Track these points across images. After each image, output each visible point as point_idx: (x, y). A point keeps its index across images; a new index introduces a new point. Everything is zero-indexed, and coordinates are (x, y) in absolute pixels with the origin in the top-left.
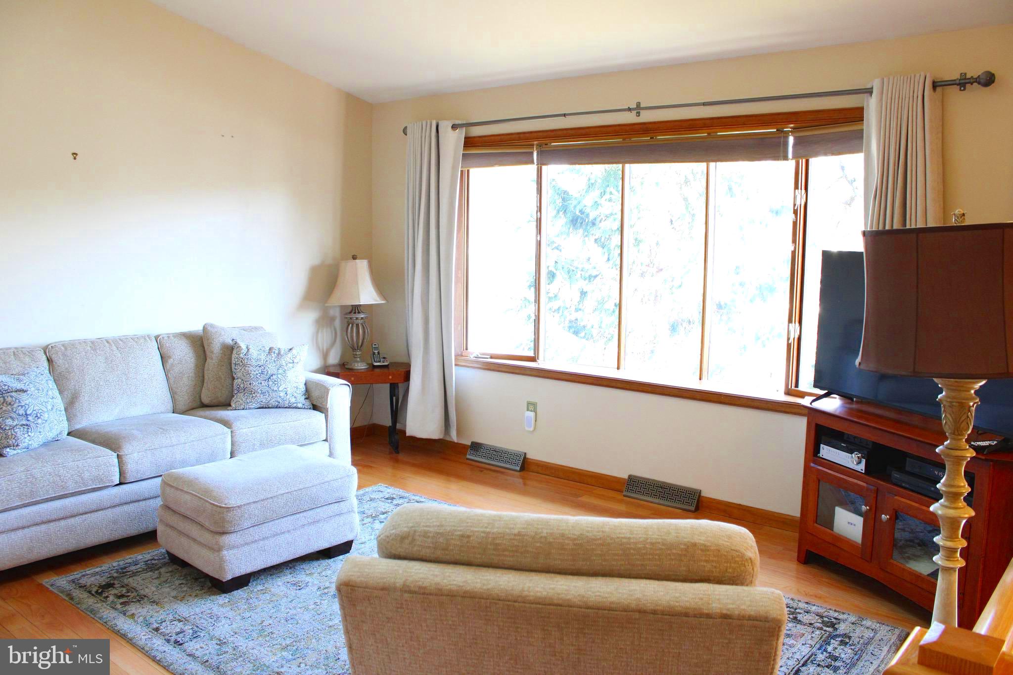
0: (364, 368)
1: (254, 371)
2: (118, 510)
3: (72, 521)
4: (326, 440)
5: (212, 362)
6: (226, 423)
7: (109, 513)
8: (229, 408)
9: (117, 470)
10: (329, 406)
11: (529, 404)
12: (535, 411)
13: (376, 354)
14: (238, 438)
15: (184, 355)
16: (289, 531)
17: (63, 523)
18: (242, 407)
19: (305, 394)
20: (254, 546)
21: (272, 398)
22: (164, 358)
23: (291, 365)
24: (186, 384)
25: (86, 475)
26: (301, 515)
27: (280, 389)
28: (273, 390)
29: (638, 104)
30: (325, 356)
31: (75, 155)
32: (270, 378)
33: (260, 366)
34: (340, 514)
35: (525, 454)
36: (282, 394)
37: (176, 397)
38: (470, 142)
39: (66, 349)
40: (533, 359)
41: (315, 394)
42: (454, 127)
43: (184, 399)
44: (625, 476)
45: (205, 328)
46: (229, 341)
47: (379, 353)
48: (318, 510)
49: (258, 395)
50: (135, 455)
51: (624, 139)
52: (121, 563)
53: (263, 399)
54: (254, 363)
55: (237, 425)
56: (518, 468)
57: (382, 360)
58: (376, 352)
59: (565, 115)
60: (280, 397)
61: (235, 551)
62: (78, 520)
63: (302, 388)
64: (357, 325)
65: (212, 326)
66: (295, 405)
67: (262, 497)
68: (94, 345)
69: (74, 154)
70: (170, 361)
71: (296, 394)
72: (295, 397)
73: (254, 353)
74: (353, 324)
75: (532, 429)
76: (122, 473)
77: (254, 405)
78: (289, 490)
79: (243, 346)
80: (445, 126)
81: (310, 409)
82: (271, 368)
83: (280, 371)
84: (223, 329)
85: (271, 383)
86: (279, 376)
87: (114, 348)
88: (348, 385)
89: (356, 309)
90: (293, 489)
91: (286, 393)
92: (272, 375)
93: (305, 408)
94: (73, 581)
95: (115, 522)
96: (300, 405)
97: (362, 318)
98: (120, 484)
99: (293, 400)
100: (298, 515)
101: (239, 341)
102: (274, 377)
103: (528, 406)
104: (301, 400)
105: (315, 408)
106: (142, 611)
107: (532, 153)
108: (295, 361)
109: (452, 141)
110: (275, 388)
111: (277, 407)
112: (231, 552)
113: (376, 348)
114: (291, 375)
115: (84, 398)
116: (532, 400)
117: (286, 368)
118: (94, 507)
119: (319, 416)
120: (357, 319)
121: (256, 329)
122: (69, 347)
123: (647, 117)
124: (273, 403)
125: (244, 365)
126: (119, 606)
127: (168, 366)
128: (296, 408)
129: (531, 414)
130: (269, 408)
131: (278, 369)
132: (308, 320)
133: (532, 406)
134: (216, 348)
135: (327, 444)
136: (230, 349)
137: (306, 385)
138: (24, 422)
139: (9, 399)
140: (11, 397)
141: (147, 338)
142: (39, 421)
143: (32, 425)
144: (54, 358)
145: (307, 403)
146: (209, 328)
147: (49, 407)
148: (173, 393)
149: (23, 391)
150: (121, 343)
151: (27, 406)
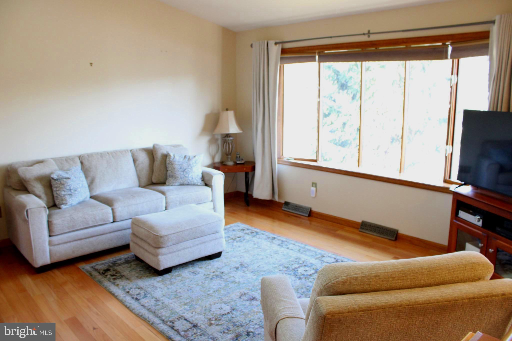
0: (232, 164)
1: (177, 167)
2: (112, 234)
3: (91, 239)
4: (212, 201)
5: (157, 163)
6: (163, 193)
7: (108, 236)
8: (165, 185)
9: (112, 215)
10: (213, 184)
11: (313, 183)
12: (316, 187)
14: (169, 200)
15: (144, 159)
16: (191, 247)
17: (87, 240)
18: (171, 185)
19: (201, 179)
20: (174, 254)
21: (186, 180)
22: (135, 161)
23: (195, 164)
24: (145, 173)
25: (97, 218)
26: (197, 239)
27: (189, 176)
28: (186, 177)
29: (369, 32)
30: (213, 158)
31: (91, 64)
32: (184, 171)
33: (180, 165)
34: (216, 239)
35: (311, 208)
36: (190, 179)
37: (141, 179)
38: (284, 51)
40: (315, 161)
41: (206, 178)
42: (276, 44)
43: (144, 181)
44: (360, 221)
45: (154, 146)
46: (165, 152)
47: (239, 157)
48: (205, 237)
49: (179, 179)
50: (120, 208)
51: (362, 49)
52: (114, 259)
53: (181, 181)
54: (177, 163)
55: (168, 194)
56: (307, 215)
57: (241, 160)
59: (331, 37)
60: (189, 180)
61: (165, 256)
62: (94, 238)
63: (200, 175)
64: (229, 143)
65: (157, 145)
67: (177, 231)
68: (102, 155)
70: (137, 162)
71: (197, 179)
73: (177, 158)
74: (226, 143)
75: (314, 196)
76: (114, 217)
77: (177, 184)
78: (191, 228)
79: (172, 155)
80: (271, 43)
81: (204, 186)
82: (185, 166)
83: (189, 167)
84: (162, 146)
85: (185, 173)
86: (189, 170)
87: (111, 156)
88: (223, 174)
89: (228, 135)
90: (192, 227)
91: (192, 178)
92: (185, 169)
93: (201, 185)
94: (92, 267)
95: (111, 240)
96: (199, 184)
97: (231, 140)
98: (114, 222)
99: (196, 181)
100: (195, 240)
101: (170, 153)
102: (187, 170)
103: (312, 185)
104: (199, 181)
105: (206, 185)
106: (122, 283)
107: (315, 57)
108: (197, 162)
109: (275, 51)
110: (187, 176)
111: (188, 185)
112: (163, 257)
113: (238, 154)
114: (194, 169)
115: (97, 180)
116: (315, 182)
117: (192, 166)
118: (101, 233)
119: (208, 189)
120: (228, 140)
121: (179, 146)
122: (90, 156)
123: (373, 38)
124: (186, 183)
125: (172, 164)
126: (112, 280)
127: (136, 164)
128: (197, 185)
129: (314, 189)
130: (184, 185)
131: (189, 166)
132: (205, 140)
133: (314, 185)
134: (159, 156)
135: (212, 203)
136: (166, 156)
137: (202, 174)
138: (69, 193)
139: (62, 182)
140: (64, 181)
141: (127, 151)
142: (76, 192)
143: (73, 194)
144: (84, 162)
145: (203, 183)
146: (155, 146)
147: (81, 186)
148: (139, 177)
149: (69, 178)
150: (114, 154)
151: (70, 185)
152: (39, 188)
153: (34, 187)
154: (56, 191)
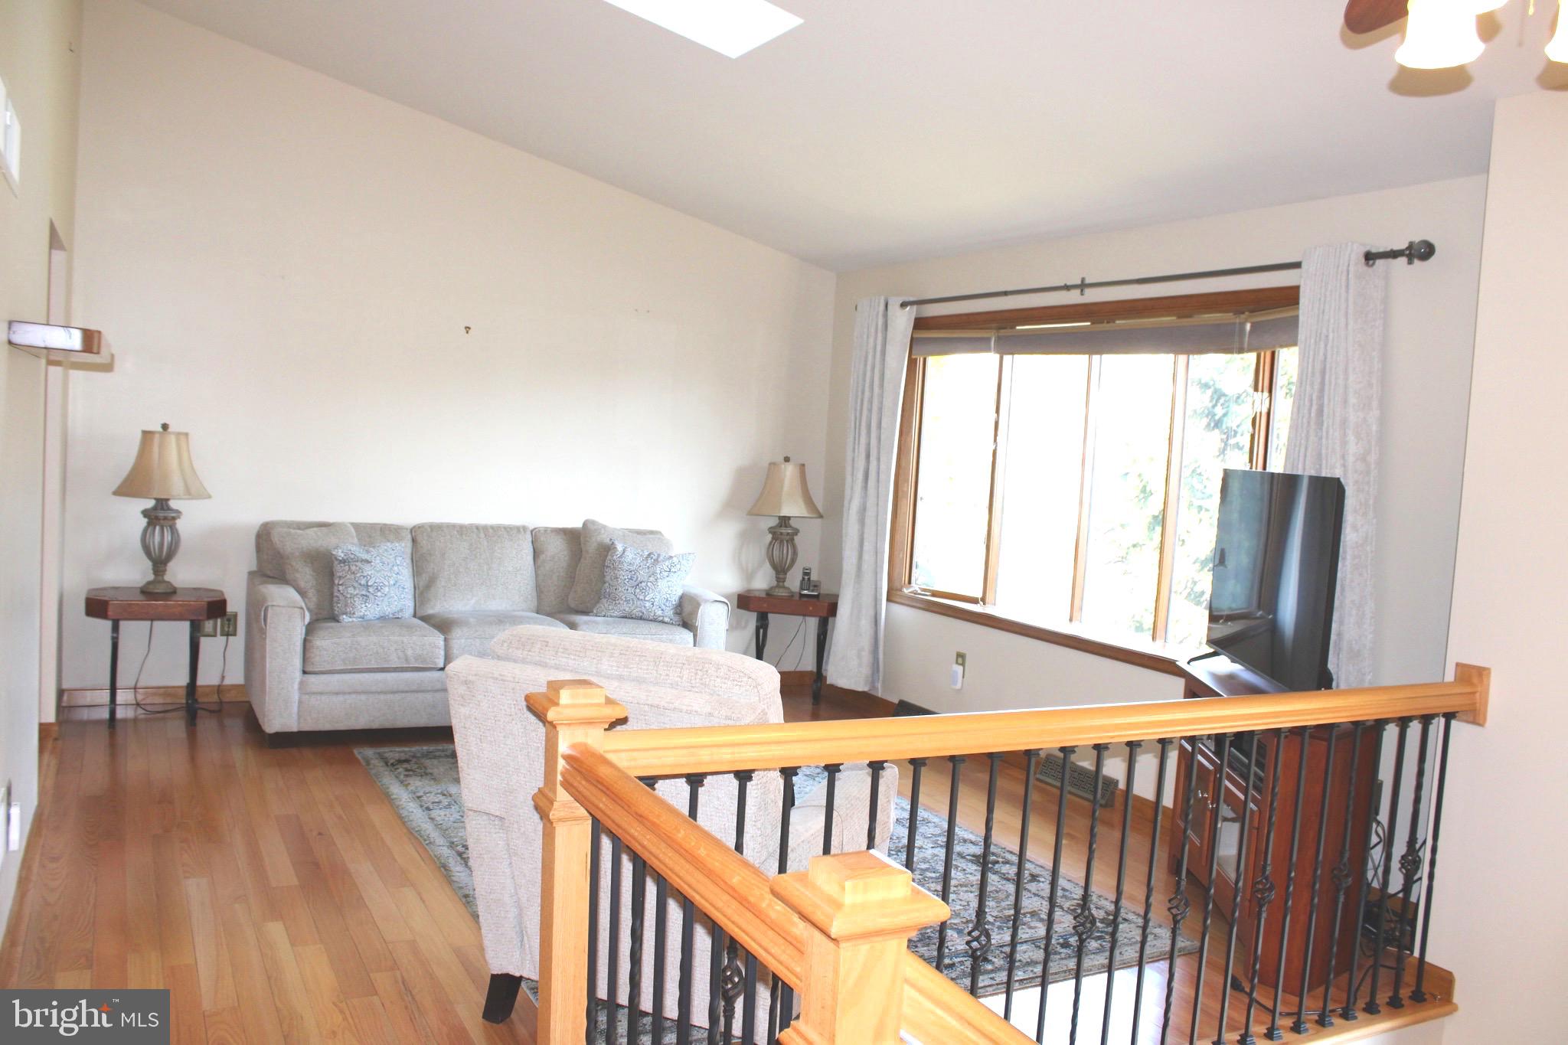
0: (783, 594)
1: (623, 575)
3: (391, 697)
5: (585, 564)
7: (429, 696)
8: (589, 614)
9: (442, 653)
10: (698, 623)
11: (958, 655)
12: (963, 664)
13: (806, 580)
15: (556, 549)
17: (383, 698)
18: (602, 614)
19: (676, 608)
21: (637, 607)
22: (536, 554)
23: (666, 574)
24: (555, 582)
25: (409, 652)
27: (646, 599)
28: (638, 599)
29: (1083, 280)
31: (468, 328)
32: (638, 585)
33: (631, 571)
36: (648, 604)
37: (543, 596)
38: (920, 324)
39: (432, 530)
40: (974, 601)
41: (687, 609)
42: (904, 305)
43: (550, 599)
45: (585, 524)
46: (607, 541)
47: (809, 579)
49: (621, 602)
50: (463, 641)
53: (626, 608)
54: (626, 567)
57: (811, 588)
58: (806, 577)
60: (645, 607)
62: (398, 697)
63: (674, 599)
64: (782, 542)
65: (593, 522)
66: (661, 618)
68: (462, 530)
69: (466, 328)
70: (542, 557)
71: (664, 607)
72: (662, 610)
73: (630, 556)
75: (956, 686)
76: (447, 657)
77: (616, 613)
79: (620, 548)
80: (894, 304)
81: (679, 625)
82: (642, 574)
83: (651, 579)
84: (604, 527)
85: (638, 590)
86: (649, 584)
87: (482, 535)
88: (727, 604)
89: (784, 521)
91: (653, 604)
92: (641, 583)
93: (672, 623)
94: (379, 753)
96: (666, 620)
98: (445, 668)
99: (659, 613)
101: (616, 542)
102: (643, 584)
103: (957, 658)
104: (669, 613)
105: (684, 624)
106: (416, 783)
107: (989, 340)
108: (673, 570)
109: (902, 322)
110: (641, 597)
111: (641, 618)
113: (807, 573)
114: (662, 584)
115: (441, 583)
116: (961, 651)
117: (659, 576)
118: (414, 687)
119: (687, 635)
121: (652, 532)
122: (436, 528)
123: (1093, 296)
124: (636, 612)
125: (616, 569)
126: (402, 777)
127: (539, 562)
128: (663, 622)
129: (958, 669)
130: (632, 618)
131: (650, 577)
133: (960, 658)
134: (591, 547)
136: (607, 549)
137: (681, 598)
138: (364, 593)
139: (353, 568)
140: (356, 566)
141: (521, 530)
142: (379, 594)
143: (371, 596)
144: (419, 538)
145: (676, 618)
146: (589, 525)
147: (392, 582)
148: (539, 590)
149: (368, 562)
150: (491, 530)
151: (369, 577)
152: (306, 575)
153: (297, 571)
154: (339, 585)
